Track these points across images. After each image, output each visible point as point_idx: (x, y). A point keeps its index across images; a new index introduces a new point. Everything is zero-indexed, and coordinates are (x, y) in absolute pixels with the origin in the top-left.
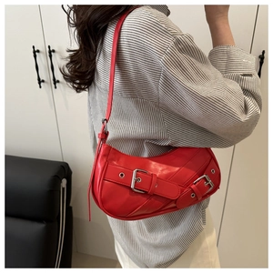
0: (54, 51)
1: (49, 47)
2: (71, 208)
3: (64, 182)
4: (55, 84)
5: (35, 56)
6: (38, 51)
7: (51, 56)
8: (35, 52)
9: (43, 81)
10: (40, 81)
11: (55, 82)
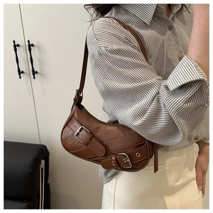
0: (33, 45)
1: (29, 41)
2: (49, 184)
3: (43, 162)
4: (34, 74)
5: (16, 50)
6: (18, 45)
7: (30, 50)
8: (16, 46)
9: (23, 72)
10: (20, 73)
11: (34, 73)
